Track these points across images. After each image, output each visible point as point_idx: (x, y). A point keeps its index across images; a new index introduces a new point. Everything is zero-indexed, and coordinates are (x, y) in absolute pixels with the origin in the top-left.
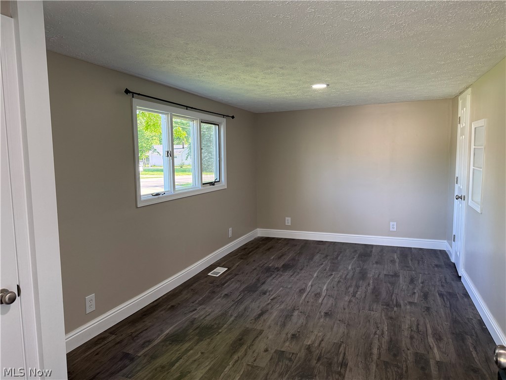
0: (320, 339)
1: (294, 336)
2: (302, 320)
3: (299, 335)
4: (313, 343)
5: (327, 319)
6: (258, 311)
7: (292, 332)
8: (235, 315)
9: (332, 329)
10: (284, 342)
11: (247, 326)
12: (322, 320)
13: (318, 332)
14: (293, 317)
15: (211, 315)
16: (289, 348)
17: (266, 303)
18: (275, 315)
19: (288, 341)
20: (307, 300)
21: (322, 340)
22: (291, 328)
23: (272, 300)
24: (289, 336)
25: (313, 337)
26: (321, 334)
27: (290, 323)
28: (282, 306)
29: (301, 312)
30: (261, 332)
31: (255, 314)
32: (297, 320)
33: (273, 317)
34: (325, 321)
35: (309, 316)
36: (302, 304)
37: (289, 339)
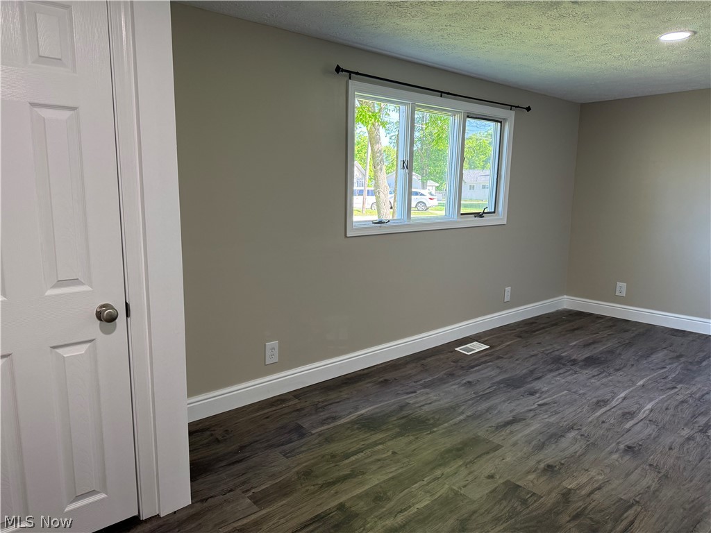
0: (596, 485)
1: (550, 468)
2: (578, 447)
3: (560, 469)
4: (580, 487)
5: (627, 458)
6: (508, 417)
7: (550, 461)
8: (469, 414)
9: (628, 475)
10: (528, 472)
11: (479, 434)
12: (615, 456)
13: (598, 474)
14: (563, 440)
15: (433, 404)
16: (531, 484)
17: (526, 408)
18: (533, 428)
19: (535, 473)
20: (603, 418)
21: (599, 488)
22: (551, 455)
23: (539, 405)
24: (542, 465)
25: (583, 479)
26: (600, 478)
27: (554, 446)
28: (552, 419)
29: (582, 435)
30: (498, 447)
31: (500, 420)
32: (569, 445)
33: (527, 431)
34: (620, 460)
35: (593, 444)
36: (591, 422)
37: (540, 471)
